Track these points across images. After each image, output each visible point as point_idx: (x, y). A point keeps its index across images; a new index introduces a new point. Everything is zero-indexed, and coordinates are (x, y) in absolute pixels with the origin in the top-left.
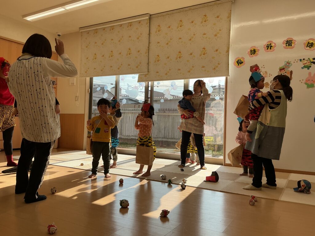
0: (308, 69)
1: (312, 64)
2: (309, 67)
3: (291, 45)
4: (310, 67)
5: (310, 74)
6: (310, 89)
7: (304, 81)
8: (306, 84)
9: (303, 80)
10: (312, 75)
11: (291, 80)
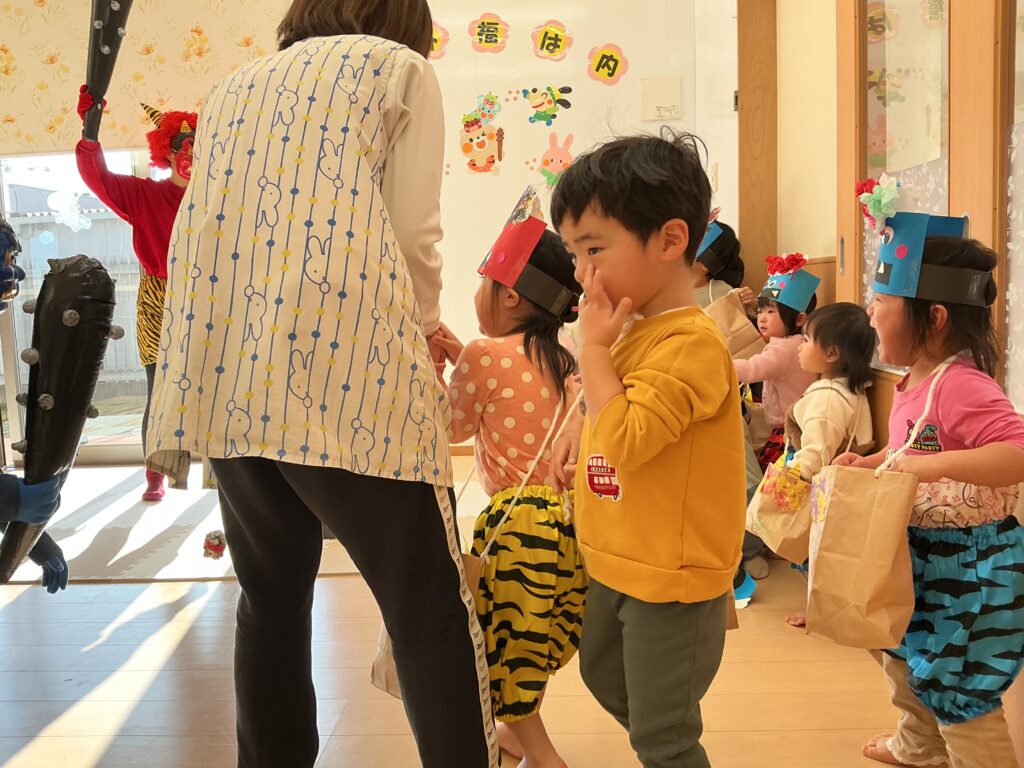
0: (549, 124)
1: (558, 109)
2: (549, 119)
3: (496, 41)
5: (553, 138)
9: (535, 160)
10: (560, 144)
11: (500, 159)
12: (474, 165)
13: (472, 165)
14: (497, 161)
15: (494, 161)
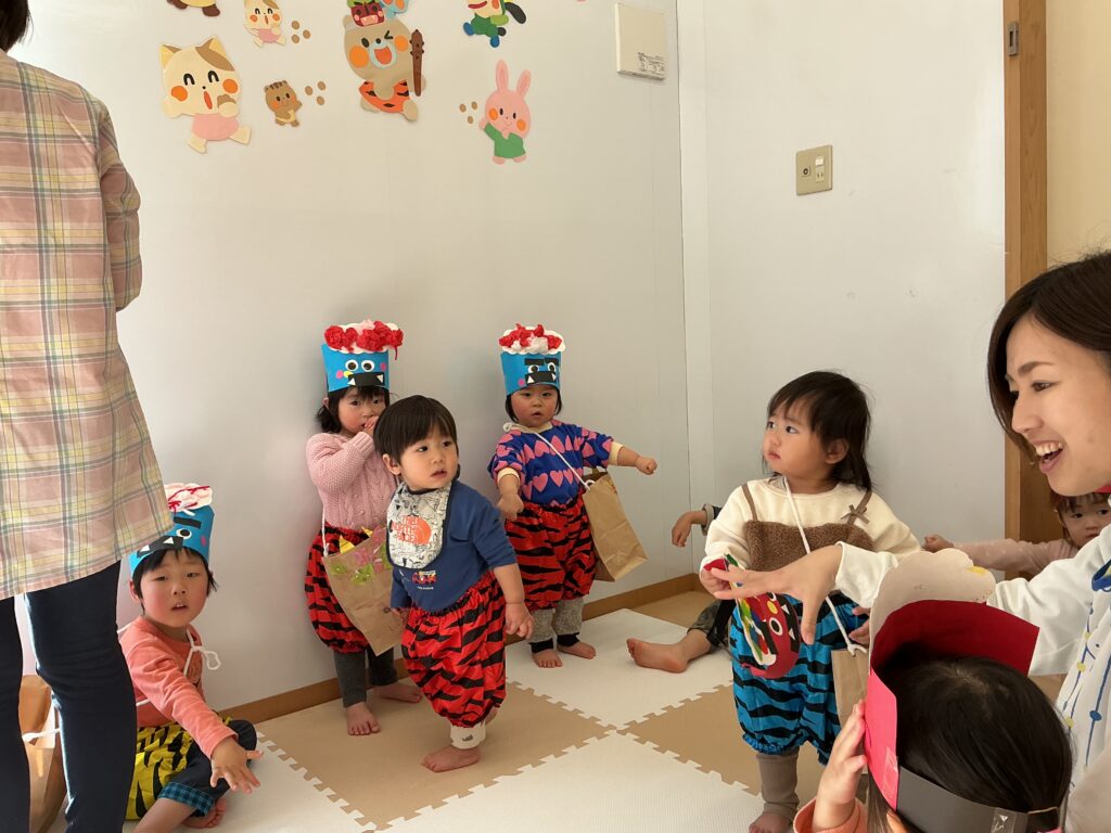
0: (495, 43)
1: (507, 21)
2: (497, 34)
4: (502, 32)
5: (502, 73)
6: (509, 162)
7: (479, 115)
8: (490, 130)
9: (474, 105)
10: (513, 85)
11: (418, 93)
12: (372, 93)
13: (368, 92)
14: (412, 94)
15: (407, 94)
